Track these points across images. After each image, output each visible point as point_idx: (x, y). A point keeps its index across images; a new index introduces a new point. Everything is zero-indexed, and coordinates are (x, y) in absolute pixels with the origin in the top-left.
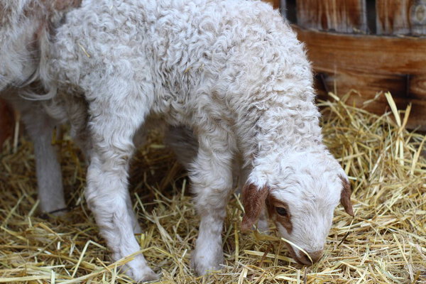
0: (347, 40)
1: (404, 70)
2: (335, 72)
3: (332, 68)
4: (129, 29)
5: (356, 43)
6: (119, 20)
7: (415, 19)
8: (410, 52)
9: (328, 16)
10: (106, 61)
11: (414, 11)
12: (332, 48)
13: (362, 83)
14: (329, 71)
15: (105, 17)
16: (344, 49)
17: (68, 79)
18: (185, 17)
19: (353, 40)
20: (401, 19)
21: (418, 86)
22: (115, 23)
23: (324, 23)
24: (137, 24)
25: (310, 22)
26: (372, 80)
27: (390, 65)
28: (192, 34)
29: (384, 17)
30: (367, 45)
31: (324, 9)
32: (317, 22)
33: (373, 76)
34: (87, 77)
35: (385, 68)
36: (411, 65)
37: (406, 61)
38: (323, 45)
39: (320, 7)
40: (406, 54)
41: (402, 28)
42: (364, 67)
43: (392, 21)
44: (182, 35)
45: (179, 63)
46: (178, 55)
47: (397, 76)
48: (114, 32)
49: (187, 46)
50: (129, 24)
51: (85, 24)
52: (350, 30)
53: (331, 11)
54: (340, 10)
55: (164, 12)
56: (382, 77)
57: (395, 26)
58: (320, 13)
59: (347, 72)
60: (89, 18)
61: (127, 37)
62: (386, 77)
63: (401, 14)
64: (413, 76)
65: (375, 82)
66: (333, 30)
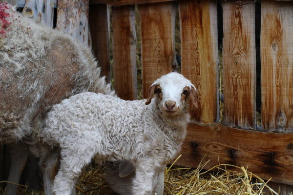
0: (244, 132)
1: (271, 150)
2: (239, 149)
3: (237, 147)
4: (90, 116)
5: (249, 135)
6: (86, 112)
7: (279, 123)
8: (274, 140)
9: (238, 120)
10: (78, 130)
11: (278, 120)
12: (237, 136)
13: (251, 156)
14: (236, 148)
15: (78, 110)
16: (243, 137)
17: (52, 138)
18: (119, 111)
19: (247, 133)
20: (272, 123)
21: (277, 159)
22: (84, 113)
23: (237, 124)
24: (94, 114)
25: (230, 122)
26: (256, 155)
27: (264, 147)
28: (124, 119)
29: (265, 122)
30: (254, 136)
31: (237, 116)
32: (233, 123)
33: (256, 152)
34: (64, 137)
35: (262, 148)
36: (275, 147)
37: (272, 146)
38: (234, 135)
39: (235, 115)
40: (272, 142)
41: (273, 128)
42: (252, 147)
43: (268, 124)
44: (120, 119)
45: (120, 132)
46: (119, 129)
47: (267, 153)
48: (82, 117)
49: (123, 124)
50: (90, 114)
51: (67, 112)
52: (248, 128)
53: (240, 117)
54: (244, 117)
55: (109, 110)
56: (261, 153)
57: (270, 127)
58: (235, 118)
59: (244, 149)
60: (69, 109)
61: (88, 120)
62: (263, 153)
63: (273, 121)
64: (275, 153)
65: (257, 156)
66: (240, 127)
